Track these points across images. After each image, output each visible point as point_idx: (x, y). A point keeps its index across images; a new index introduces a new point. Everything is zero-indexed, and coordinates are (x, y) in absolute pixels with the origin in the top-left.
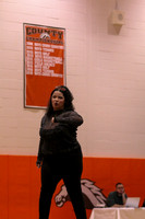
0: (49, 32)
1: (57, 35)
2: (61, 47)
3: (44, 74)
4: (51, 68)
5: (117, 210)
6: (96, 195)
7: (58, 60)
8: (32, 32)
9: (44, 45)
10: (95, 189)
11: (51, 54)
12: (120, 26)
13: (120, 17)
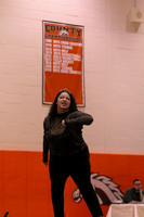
0: (67, 30)
1: (75, 33)
2: (80, 45)
3: (63, 71)
4: (69, 65)
5: (134, 206)
6: (113, 191)
7: (76, 57)
8: (51, 30)
9: (63, 42)
10: (113, 186)
11: (70, 52)
12: (139, 23)
13: (139, 15)
